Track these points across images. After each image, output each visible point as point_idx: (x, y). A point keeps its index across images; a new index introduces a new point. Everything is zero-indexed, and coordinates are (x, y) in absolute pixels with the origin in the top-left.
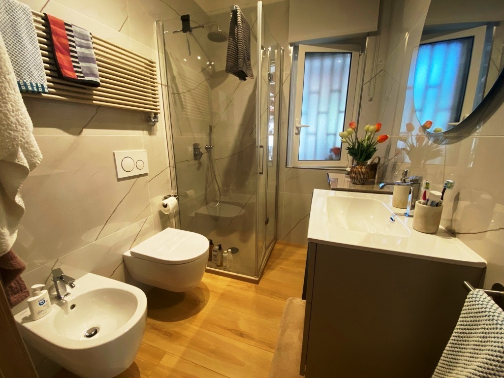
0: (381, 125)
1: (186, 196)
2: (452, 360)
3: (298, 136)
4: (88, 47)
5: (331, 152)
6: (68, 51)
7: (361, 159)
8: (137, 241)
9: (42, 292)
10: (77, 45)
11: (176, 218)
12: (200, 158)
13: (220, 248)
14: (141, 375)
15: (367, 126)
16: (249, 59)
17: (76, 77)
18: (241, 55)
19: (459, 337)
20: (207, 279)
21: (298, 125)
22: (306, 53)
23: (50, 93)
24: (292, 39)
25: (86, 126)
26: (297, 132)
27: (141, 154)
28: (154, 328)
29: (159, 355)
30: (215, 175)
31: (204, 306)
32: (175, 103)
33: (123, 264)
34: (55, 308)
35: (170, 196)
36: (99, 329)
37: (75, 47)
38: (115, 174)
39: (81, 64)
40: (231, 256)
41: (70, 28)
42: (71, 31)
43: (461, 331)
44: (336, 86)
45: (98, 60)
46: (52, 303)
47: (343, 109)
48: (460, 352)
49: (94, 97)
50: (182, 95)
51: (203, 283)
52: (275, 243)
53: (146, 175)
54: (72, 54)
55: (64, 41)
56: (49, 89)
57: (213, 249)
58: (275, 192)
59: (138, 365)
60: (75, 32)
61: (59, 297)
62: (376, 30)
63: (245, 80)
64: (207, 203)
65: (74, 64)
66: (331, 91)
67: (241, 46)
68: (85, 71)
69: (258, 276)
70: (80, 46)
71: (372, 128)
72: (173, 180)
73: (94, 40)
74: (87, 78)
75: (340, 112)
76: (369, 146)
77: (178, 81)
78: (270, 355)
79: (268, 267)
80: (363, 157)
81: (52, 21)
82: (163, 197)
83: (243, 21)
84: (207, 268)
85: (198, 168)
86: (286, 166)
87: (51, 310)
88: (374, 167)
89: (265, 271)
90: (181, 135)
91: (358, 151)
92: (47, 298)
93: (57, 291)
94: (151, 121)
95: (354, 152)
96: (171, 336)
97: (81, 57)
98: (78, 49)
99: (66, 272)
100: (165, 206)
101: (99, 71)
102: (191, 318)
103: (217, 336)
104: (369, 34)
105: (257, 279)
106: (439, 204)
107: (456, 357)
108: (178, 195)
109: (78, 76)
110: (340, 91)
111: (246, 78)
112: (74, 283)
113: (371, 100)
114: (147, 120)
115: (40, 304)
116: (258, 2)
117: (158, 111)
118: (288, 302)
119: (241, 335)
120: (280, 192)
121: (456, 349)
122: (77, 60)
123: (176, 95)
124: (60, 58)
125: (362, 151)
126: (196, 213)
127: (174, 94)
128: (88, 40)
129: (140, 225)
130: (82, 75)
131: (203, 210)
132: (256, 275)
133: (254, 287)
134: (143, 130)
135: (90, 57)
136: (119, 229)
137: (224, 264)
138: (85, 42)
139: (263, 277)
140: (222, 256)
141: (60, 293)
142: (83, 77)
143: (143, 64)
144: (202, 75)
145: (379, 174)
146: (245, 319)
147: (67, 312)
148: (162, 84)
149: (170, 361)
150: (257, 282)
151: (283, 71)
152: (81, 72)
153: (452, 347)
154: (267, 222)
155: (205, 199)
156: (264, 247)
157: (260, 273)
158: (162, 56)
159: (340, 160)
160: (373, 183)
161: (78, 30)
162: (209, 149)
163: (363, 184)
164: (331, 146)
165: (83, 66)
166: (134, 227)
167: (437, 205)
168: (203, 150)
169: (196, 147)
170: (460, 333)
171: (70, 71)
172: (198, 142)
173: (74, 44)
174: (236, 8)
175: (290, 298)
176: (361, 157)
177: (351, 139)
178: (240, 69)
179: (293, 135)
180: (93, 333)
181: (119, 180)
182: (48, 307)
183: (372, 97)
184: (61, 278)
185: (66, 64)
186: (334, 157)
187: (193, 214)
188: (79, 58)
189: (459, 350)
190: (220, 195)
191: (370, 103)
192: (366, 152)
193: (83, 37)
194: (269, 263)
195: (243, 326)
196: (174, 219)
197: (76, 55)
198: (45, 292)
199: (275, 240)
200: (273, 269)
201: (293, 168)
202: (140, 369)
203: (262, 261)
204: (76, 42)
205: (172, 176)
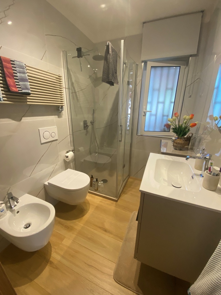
0: (194, 115)
1: (79, 151)
2: (212, 266)
3: (145, 117)
4: (24, 73)
5: (164, 126)
6: (13, 76)
7: (180, 136)
8: (51, 176)
9: (2, 205)
10: (18, 72)
11: (73, 163)
12: (87, 129)
13: (97, 180)
14: (52, 248)
15: (185, 116)
16: (116, 73)
17: (17, 91)
18: (111, 72)
19: (217, 254)
20: (89, 197)
21: (145, 111)
22: (151, 67)
23: (4, 100)
24: (143, 58)
25: (24, 116)
26: (144, 114)
27: (54, 129)
28: (60, 223)
29: (62, 238)
30: (96, 138)
31: (86, 213)
32: (73, 98)
33: (44, 189)
34: (9, 213)
35: (70, 151)
36: (31, 224)
37: (16, 73)
38: (40, 141)
39: (20, 83)
40: (103, 186)
41: (13, 63)
42: (14, 64)
43: (219, 252)
44: (170, 86)
45: (29, 79)
46: (7, 210)
47: (173, 100)
48: (217, 263)
49: (28, 100)
50: (77, 93)
51: (87, 199)
52: (128, 178)
53: (56, 140)
54: (15, 78)
55: (11, 71)
56: (3, 98)
57: (93, 181)
58: (130, 148)
59: (51, 243)
60: (17, 65)
61: (11, 207)
62: (196, 53)
63: (113, 85)
64: (91, 154)
65: (16, 83)
66: (167, 89)
67: (111, 66)
68: (23, 87)
69: (117, 198)
70: (20, 73)
71: (188, 117)
72: (71, 142)
73: (27, 68)
74: (23, 91)
75: (171, 102)
76: (186, 128)
77: (75, 85)
78: (121, 243)
79: (123, 192)
80: (181, 134)
81: (4, 60)
82: (66, 152)
83: (113, 50)
84: (89, 191)
85: (86, 134)
86: (137, 134)
87: (7, 214)
88: (189, 139)
89: (121, 194)
90: (77, 116)
91: (179, 130)
92: (5, 208)
93: (10, 203)
94: (59, 110)
95: (176, 131)
96: (69, 229)
97: (20, 79)
98: (18, 74)
99: (14, 195)
100: (67, 157)
101: (30, 85)
102: (79, 219)
103: (93, 230)
104: (191, 56)
105: (117, 199)
106: (218, 175)
107: (215, 265)
108: (74, 151)
109: (19, 90)
110: (172, 89)
111: (114, 84)
112: (18, 201)
113: (190, 97)
114: (57, 110)
115: (1, 212)
116: (122, 40)
117: (63, 104)
118: (133, 214)
119: (106, 231)
120: (133, 149)
121: (215, 261)
122: (18, 81)
123: (74, 94)
124: (9, 81)
125: (181, 131)
126: (84, 160)
127: (72, 93)
128: (24, 69)
129: (53, 168)
130: (21, 89)
131: (88, 158)
132: (116, 197)
133: (115, 204)
134: (55, 115)
135: (25, 78)
136: (42, 170)
137: (99, 189)
138: (22, 70)
139: (120, 198)
140: (98, 185)
141: (12, 205)
142: (21, 90)
143: (55, 78)
144: (89, 80)
145: (191, 143)
146: (108, 222)
147: (15, 215)
148: (66, 88)
149: (67, 242)
150: (116, 201)
151: (137, 78)
152: (20, 88)
153: (213, 259)
154: (124, 166)
155: (90, 151)
156: (122, 180)
157: (119, 196)
158: (66, 71)
159: (169, 132)
160: (187, 149)
161: (18, 63)
162: (92, 123)
163: (180, 150)
164: (165, 123)
165: (21, 84)
166: (50, 168)
167: (217, 175)
168: (89, 124)
169: (85, 123)
170: (218, 253)
171: (14, 88)
172: (86, 120)
173: (16, 72)
174: (109, 43)
175: (134, 212)
176: (180, 134)
177: (175, 124)
178: (110, 80)
179: (142, 116)
180: (28, 226)
181: (42, 144)
182: (5, 212)
183: (191, 95)
184: (12, 198)
185: (12, 84)
186: (166, 129)
187: (82, 161)
188: (19, 79)
189: (216, 261)
190: (98, 149)
191: (190, 98)
192: (183, 132)
193: (22, 67)
194: (124, 190)
195: (107, 226)
196: (72, 164)
197: (17, 78)
198: (4, 205)
199: (129, 176)
200: (126, 194)
201: (141, 135)
202: (52, 245)
203: (120, 188)
204: (17, 71)
205: (71, 139)
